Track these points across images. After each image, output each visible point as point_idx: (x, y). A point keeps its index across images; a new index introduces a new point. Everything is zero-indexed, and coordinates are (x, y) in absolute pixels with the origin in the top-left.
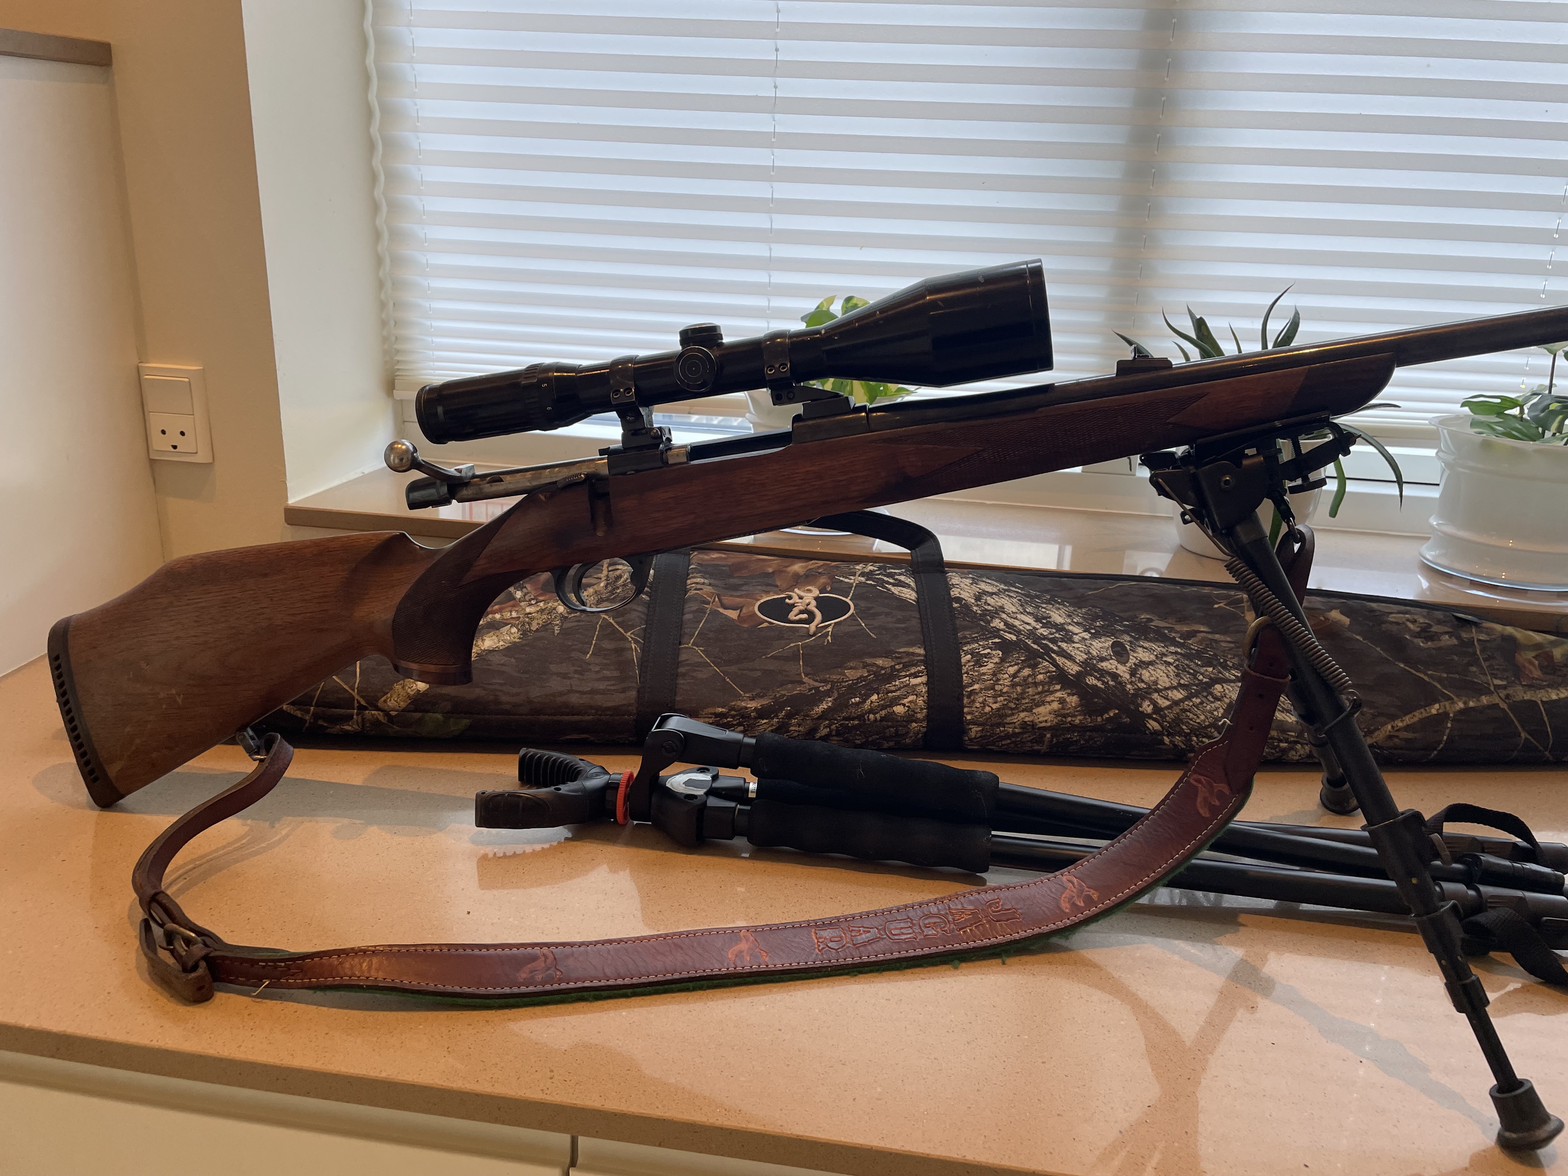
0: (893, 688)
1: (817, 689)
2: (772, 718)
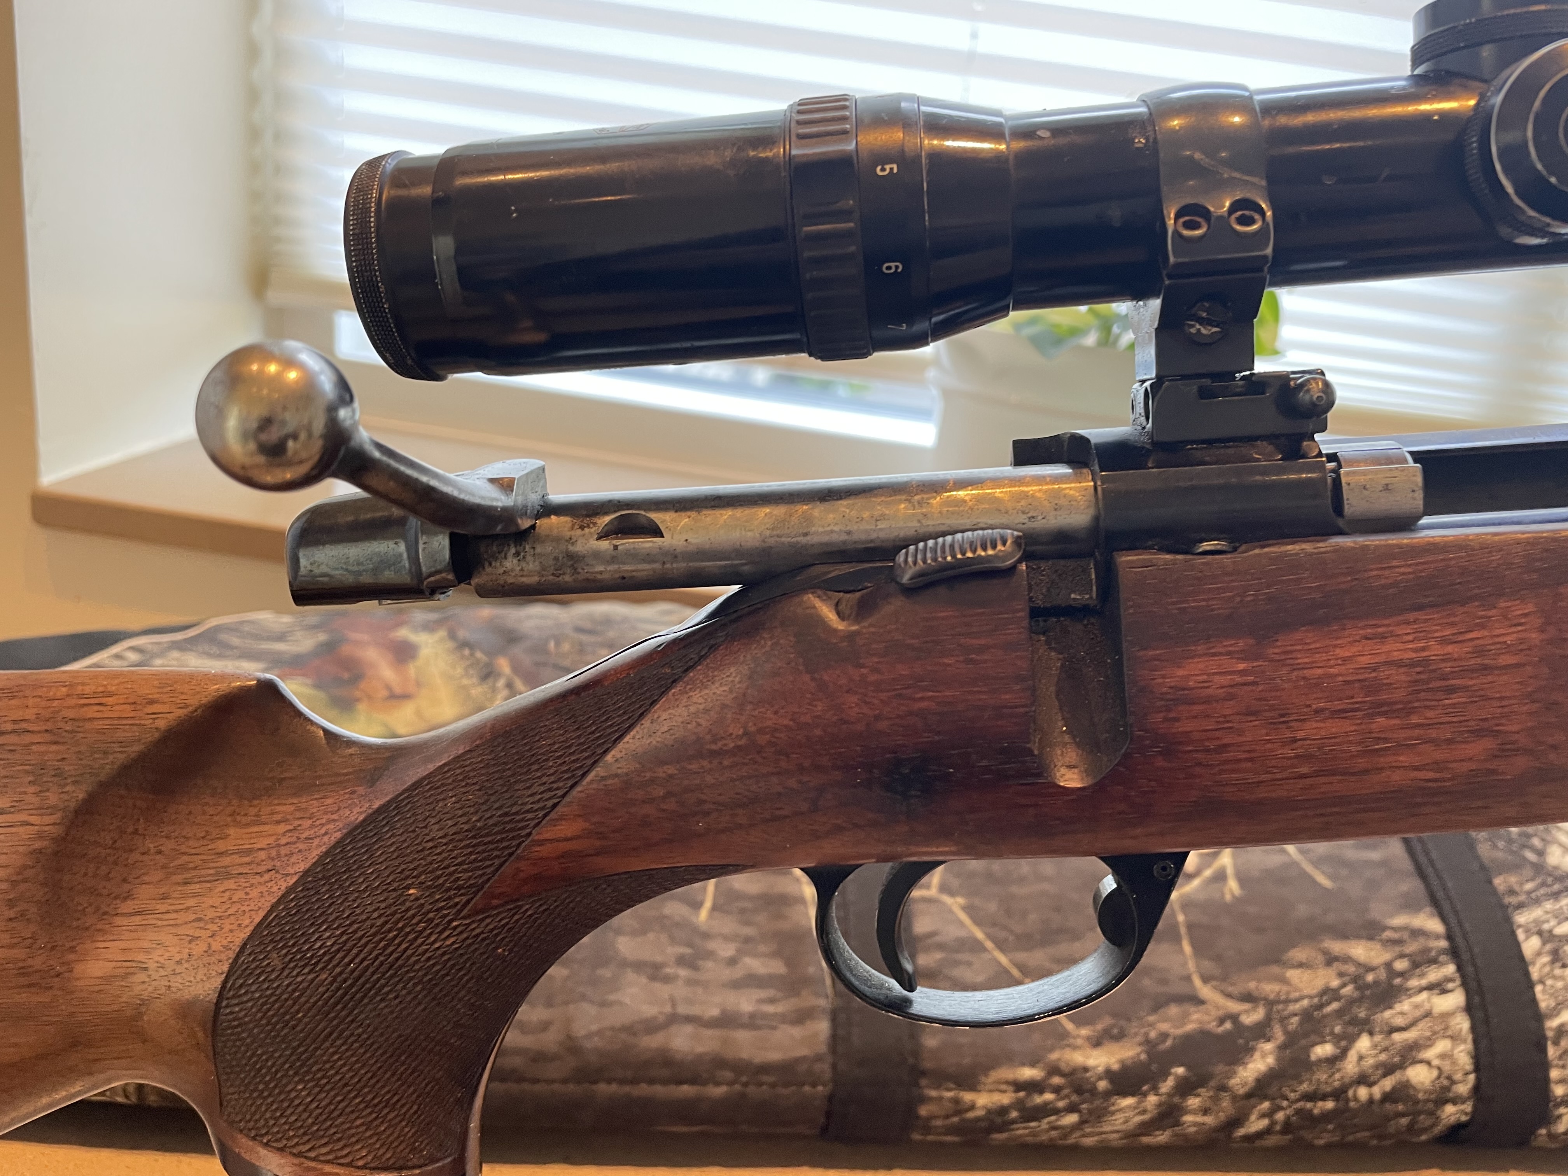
0: (1399, 1021)
1: (1234, 1018)
2: (1145, 1095)
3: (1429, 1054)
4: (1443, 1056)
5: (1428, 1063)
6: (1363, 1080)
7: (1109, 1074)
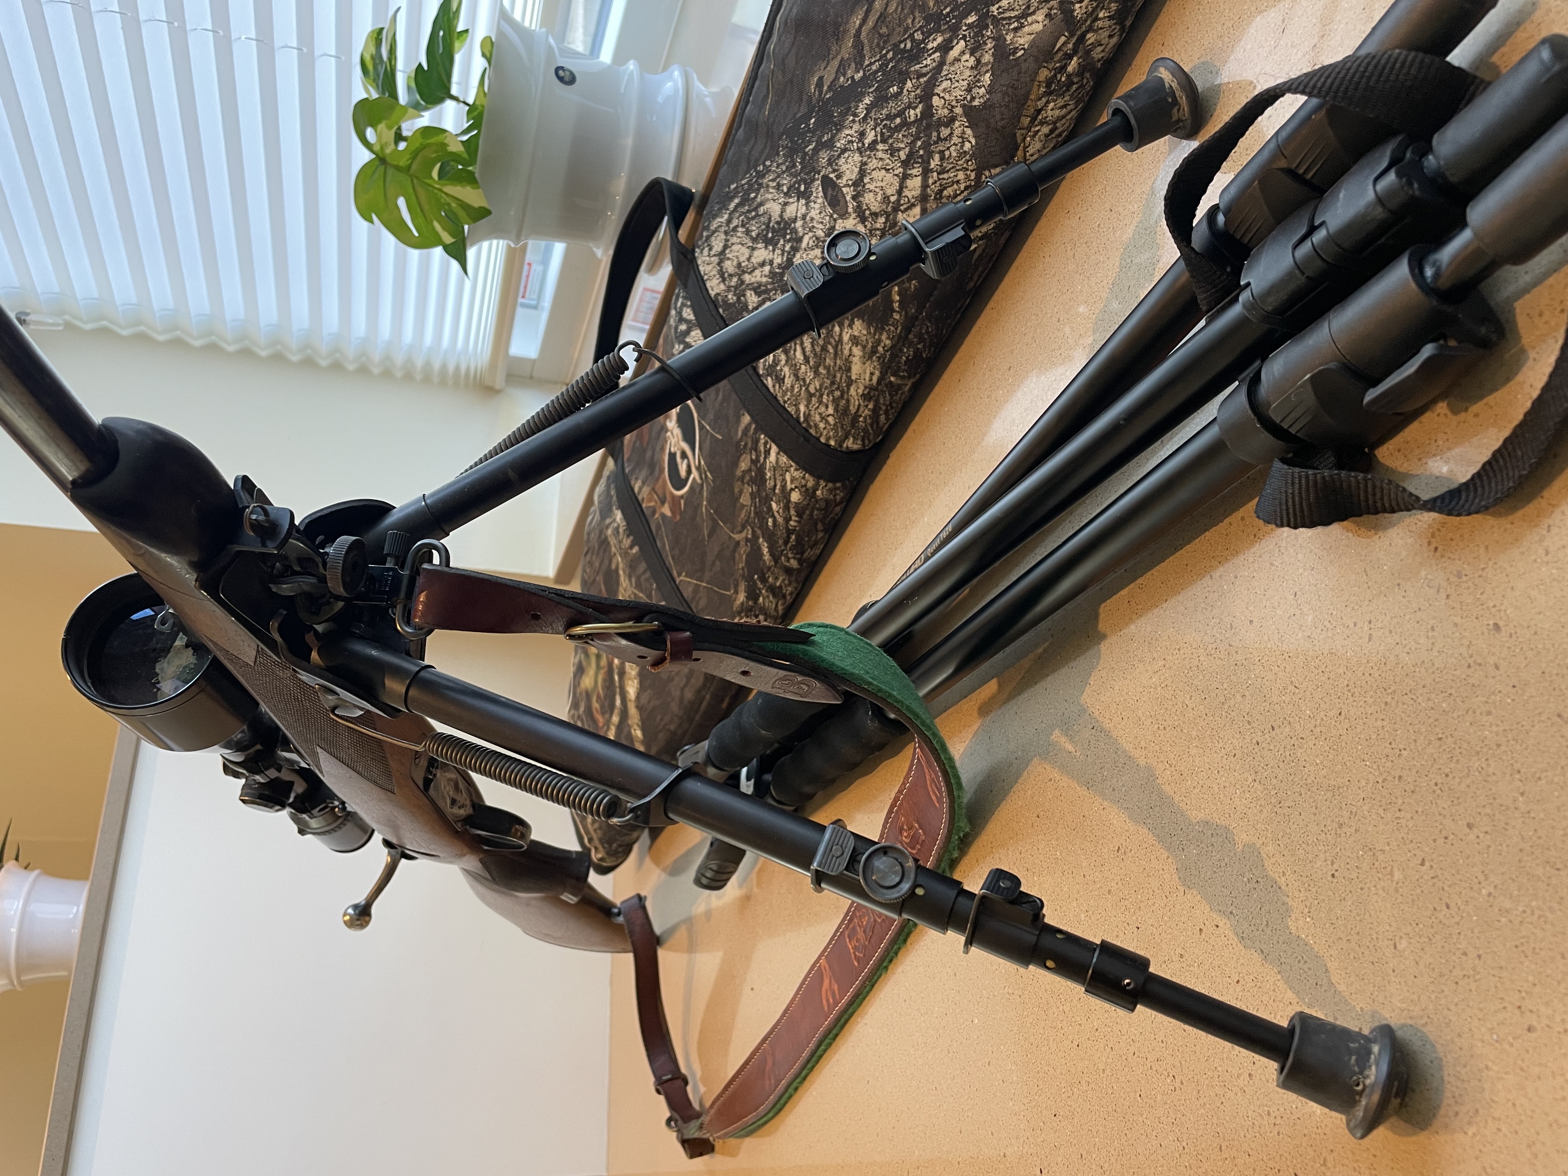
1: (747, 539)
2: (761, 592)
3: (789, 486)
4: (792, 482)
5: (792, 489)
6: (787, 520)
7: (748, 598)
